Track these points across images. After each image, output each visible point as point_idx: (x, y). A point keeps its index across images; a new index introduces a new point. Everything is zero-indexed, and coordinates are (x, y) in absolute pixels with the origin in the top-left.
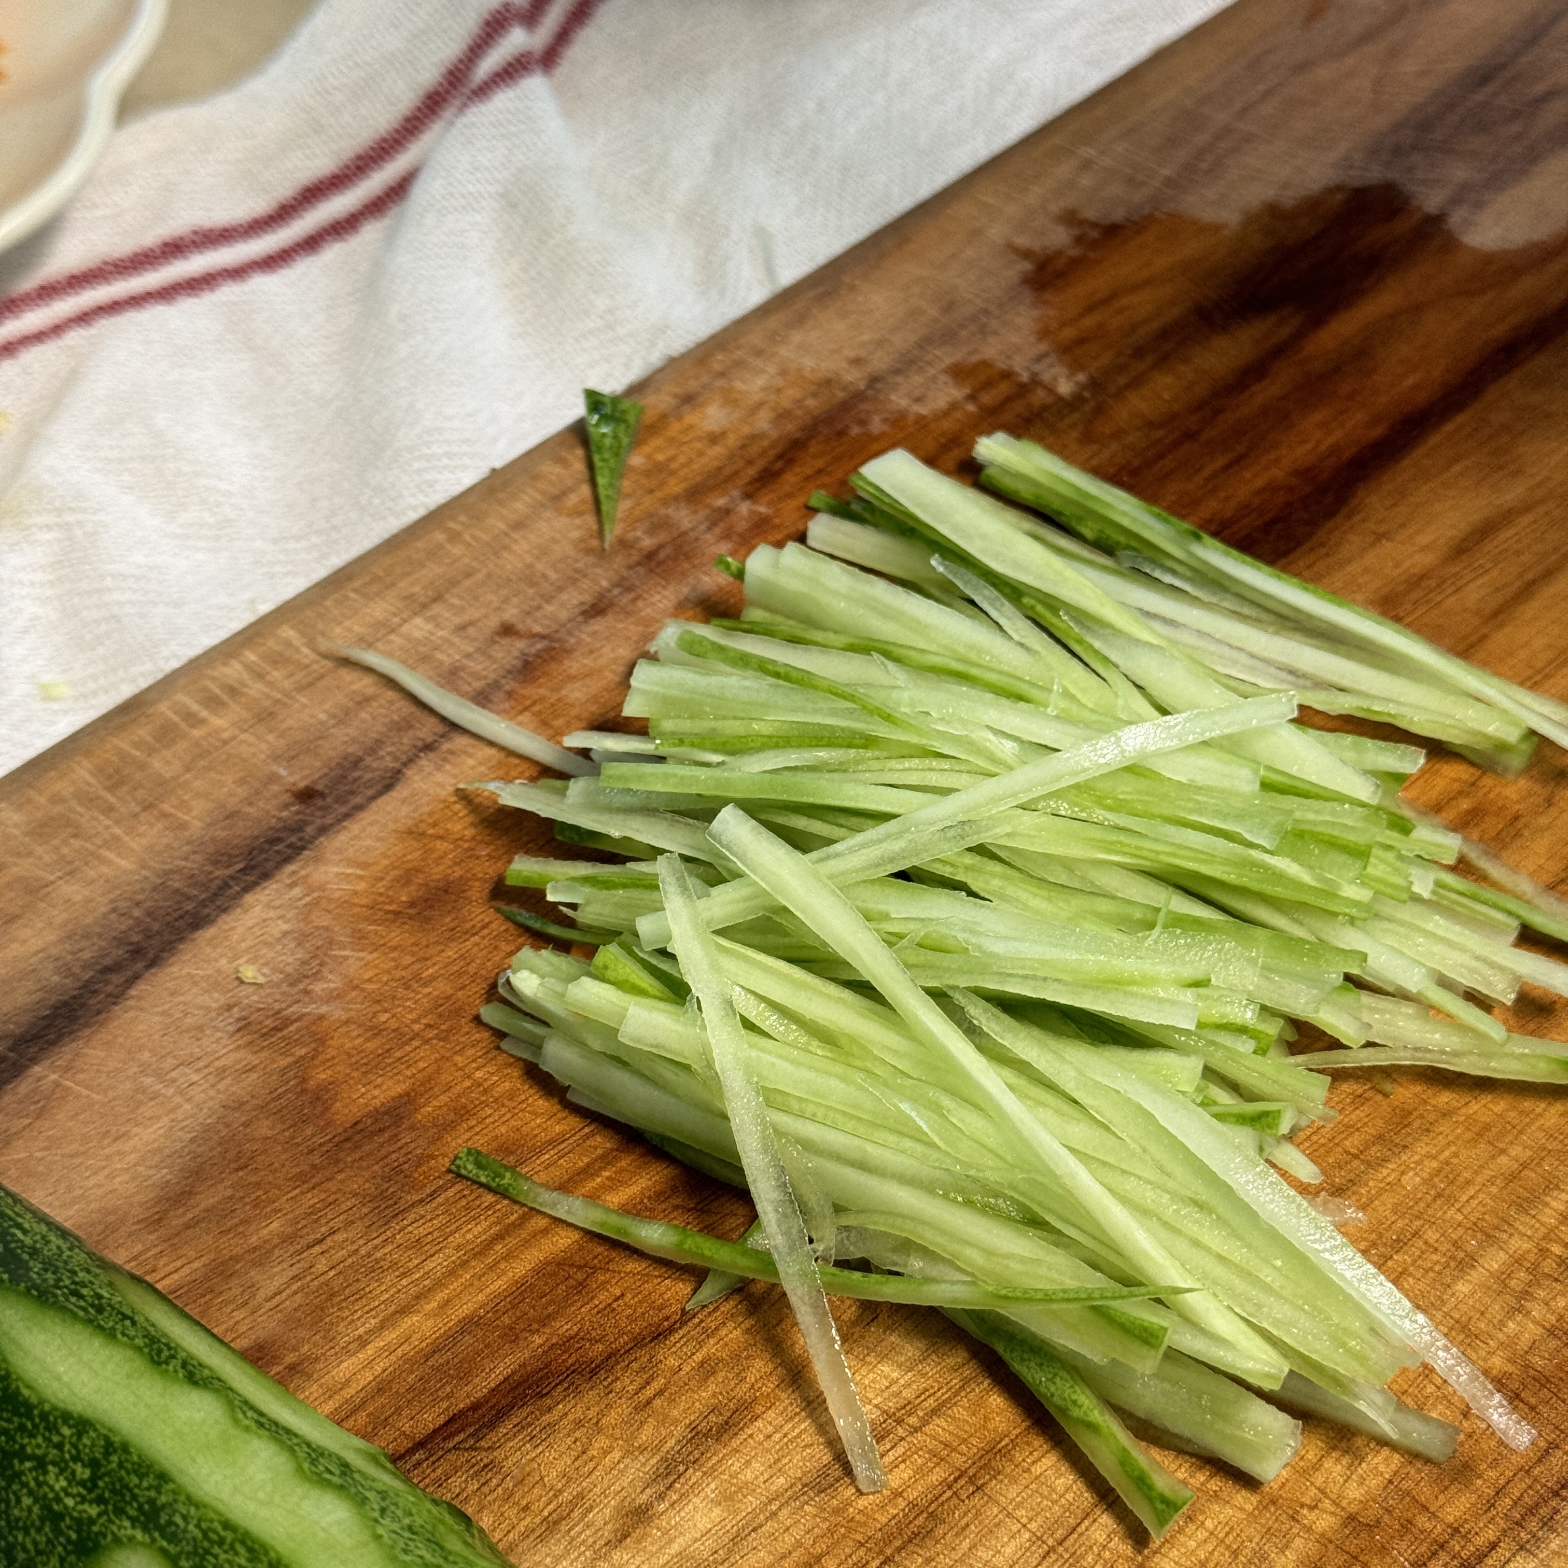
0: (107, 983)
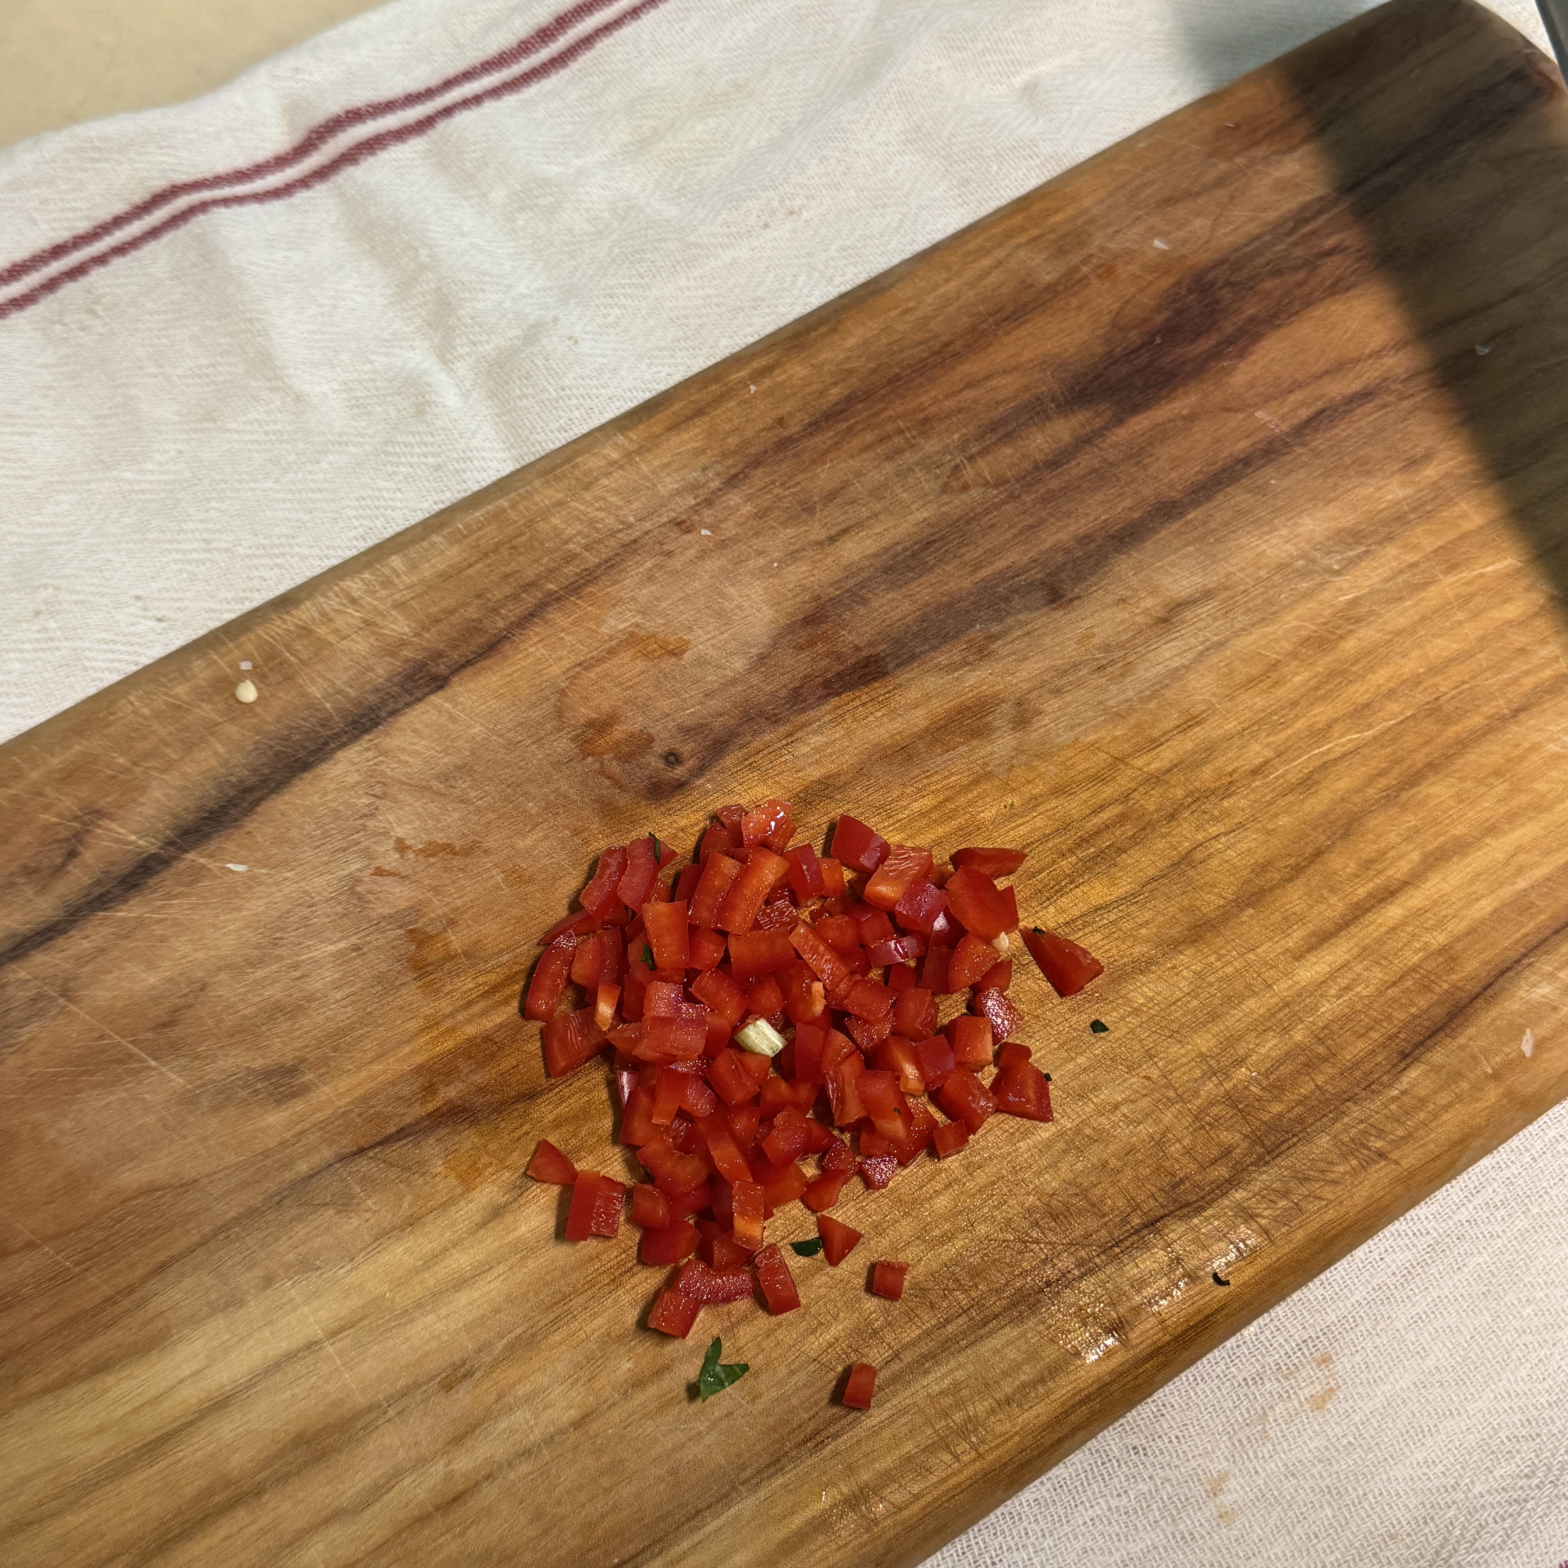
0: (244, 799)
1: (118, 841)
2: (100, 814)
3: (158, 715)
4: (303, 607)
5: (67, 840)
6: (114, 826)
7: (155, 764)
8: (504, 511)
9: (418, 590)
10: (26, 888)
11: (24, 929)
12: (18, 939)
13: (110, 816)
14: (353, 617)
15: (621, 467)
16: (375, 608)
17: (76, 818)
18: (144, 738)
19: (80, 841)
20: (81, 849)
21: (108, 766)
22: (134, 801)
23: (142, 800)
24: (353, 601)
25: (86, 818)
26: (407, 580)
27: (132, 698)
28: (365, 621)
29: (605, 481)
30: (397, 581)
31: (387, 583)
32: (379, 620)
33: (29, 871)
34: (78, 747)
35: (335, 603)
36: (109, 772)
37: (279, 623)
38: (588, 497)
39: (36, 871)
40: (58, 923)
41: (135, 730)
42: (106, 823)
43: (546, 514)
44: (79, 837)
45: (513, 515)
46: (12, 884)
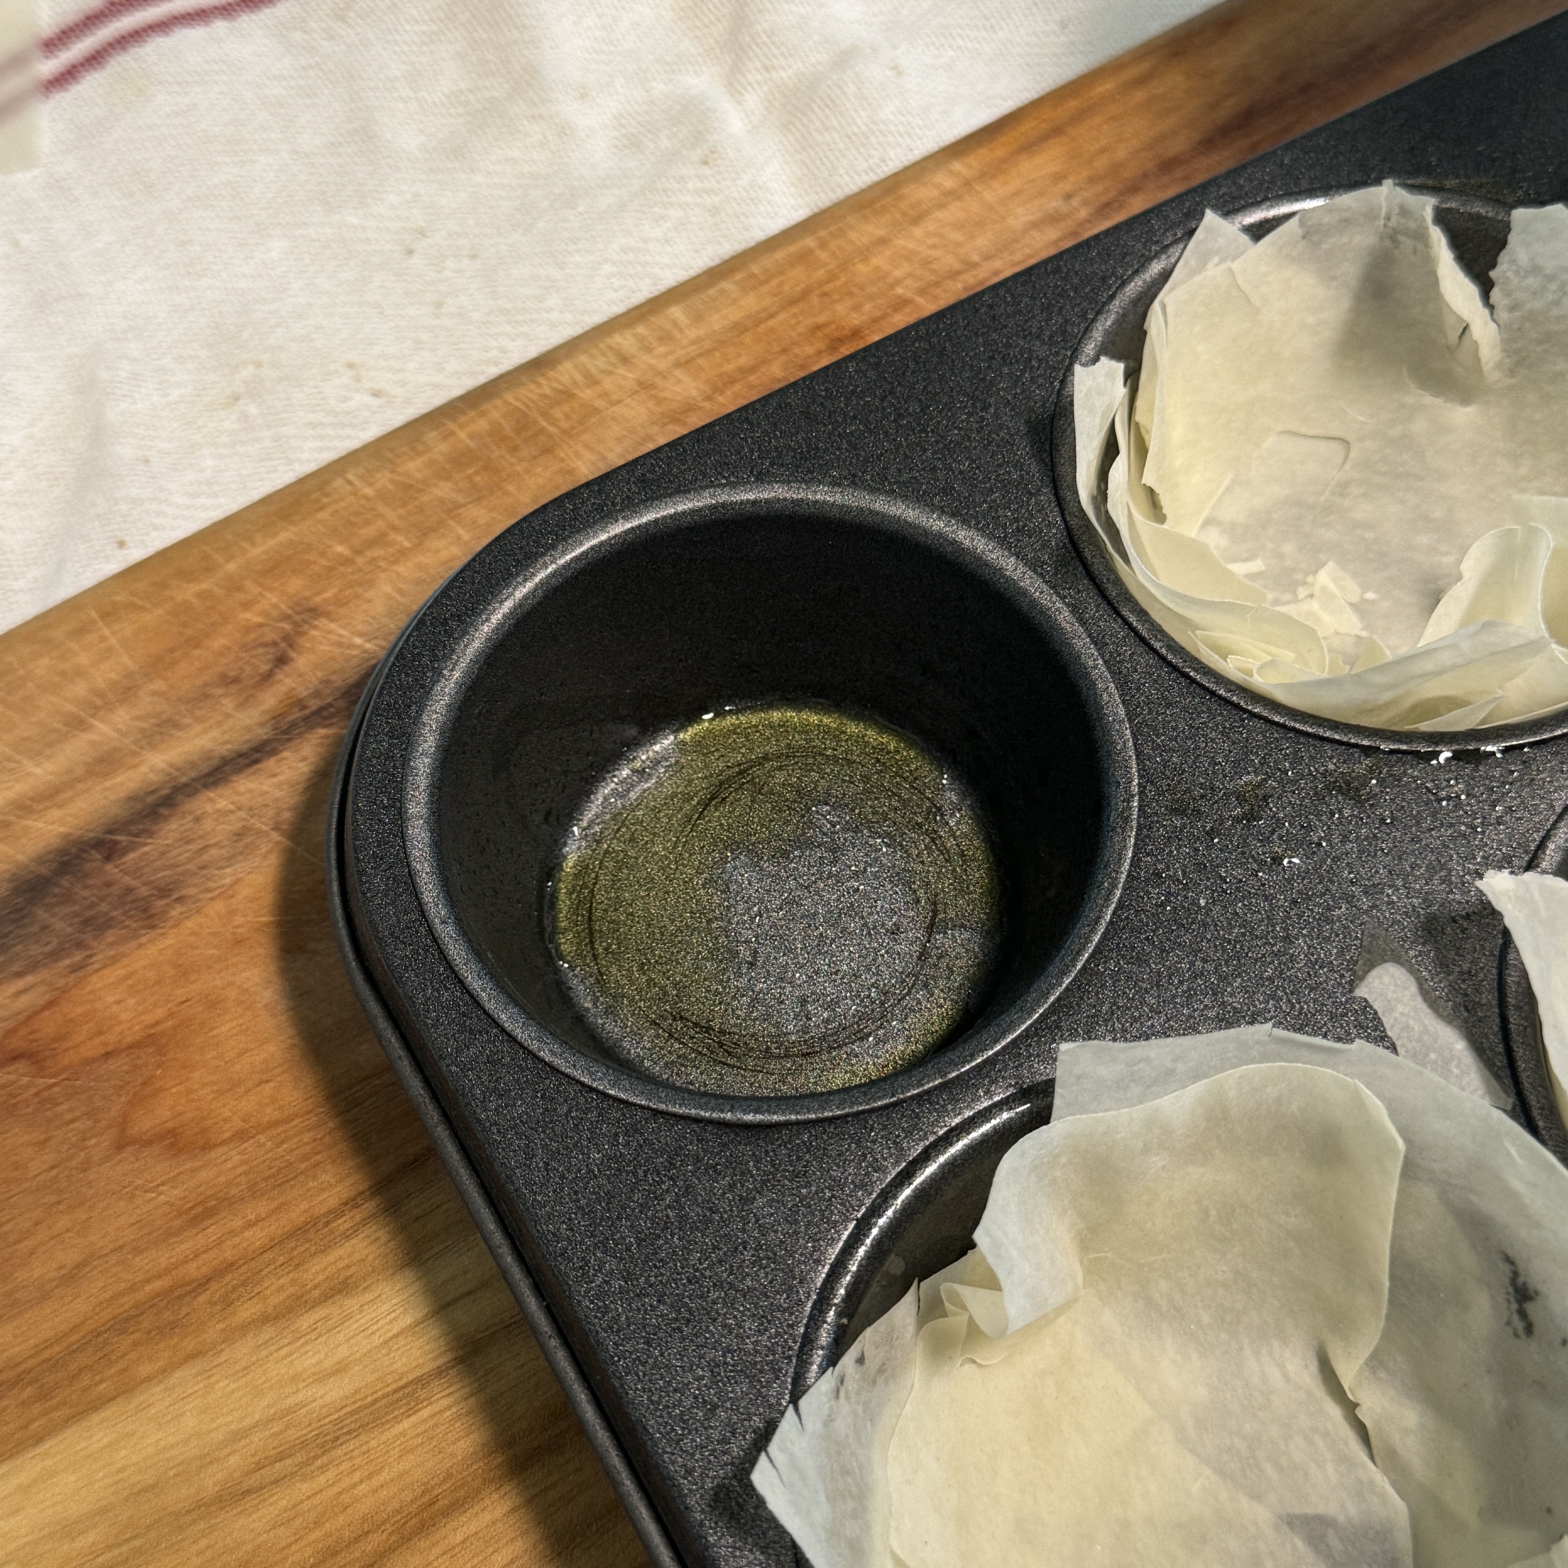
1: (340, 644)
2: (315, 612)
3: (384, 496)
4: (560, 368)
5: (275, 644)
6: (333, 626)
7: (382, 552)
8: (810, 251)
9: (707, 345)
10: (224, 701)
11: (225, 750)
12: (216, 762)
13: (327, 615)
14: (624, 377)
15: (958, 198)
16: (652, 368)
17: (285, 618)
18: (367, 523)
19: (291, 645)
20: (292, 654)
21: (323, 555)
22: (357, 596)
23: (367, 595)
24: (625, 360)
25: (298, 618)
26: (693, 333)
27: (351, 476)
28: (641, 384)
29: (939, 214)
30: (677, 335)
31: (666, 338)
32: (658, 380)
33: (228, 681)
34: (286, 535)
35: (601, 362)
36: (323, 562)
37: (533, 387)
38: (918, 232)
39: (236, 680)
40: (266, 742)
41: (357, 514)
42: (323, 622)
43: (865, 253)
44: (289, 640)
45: (823, 255)
46: (207, 696)
